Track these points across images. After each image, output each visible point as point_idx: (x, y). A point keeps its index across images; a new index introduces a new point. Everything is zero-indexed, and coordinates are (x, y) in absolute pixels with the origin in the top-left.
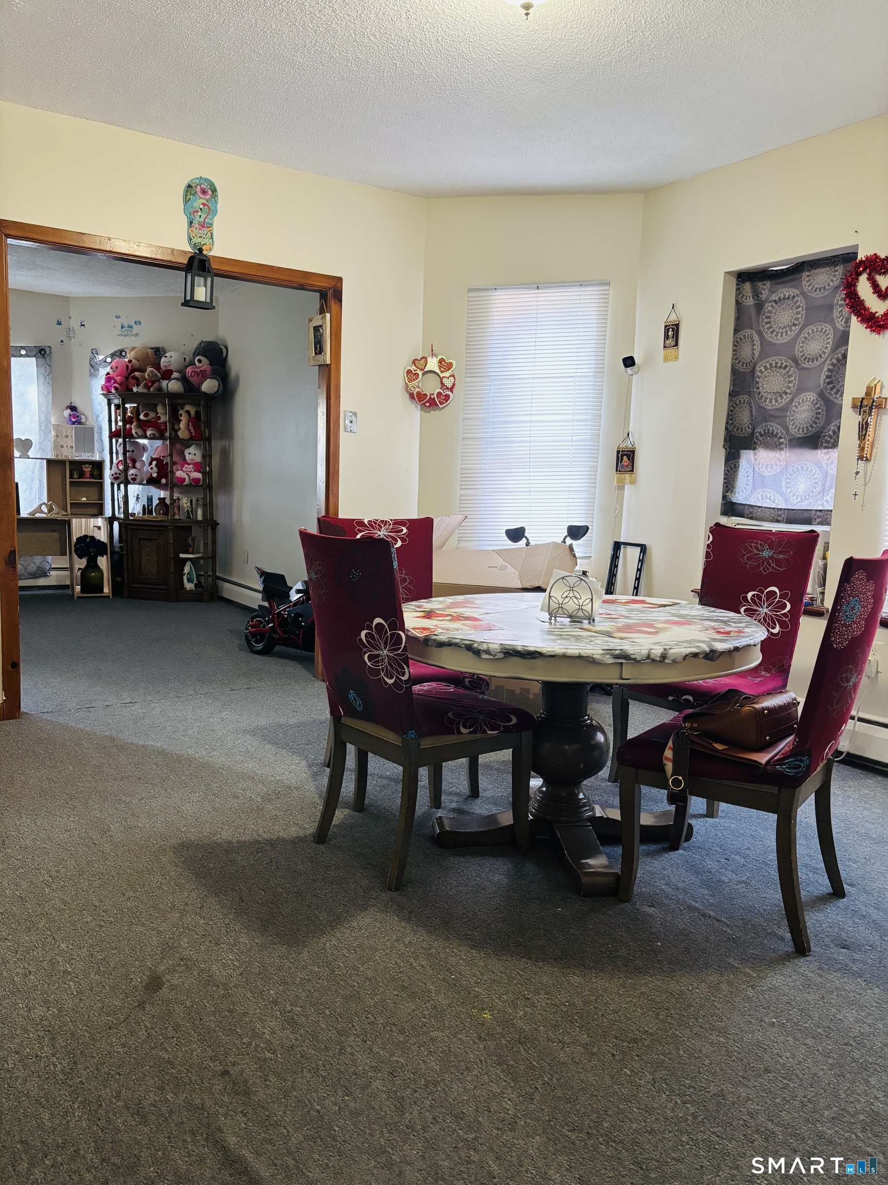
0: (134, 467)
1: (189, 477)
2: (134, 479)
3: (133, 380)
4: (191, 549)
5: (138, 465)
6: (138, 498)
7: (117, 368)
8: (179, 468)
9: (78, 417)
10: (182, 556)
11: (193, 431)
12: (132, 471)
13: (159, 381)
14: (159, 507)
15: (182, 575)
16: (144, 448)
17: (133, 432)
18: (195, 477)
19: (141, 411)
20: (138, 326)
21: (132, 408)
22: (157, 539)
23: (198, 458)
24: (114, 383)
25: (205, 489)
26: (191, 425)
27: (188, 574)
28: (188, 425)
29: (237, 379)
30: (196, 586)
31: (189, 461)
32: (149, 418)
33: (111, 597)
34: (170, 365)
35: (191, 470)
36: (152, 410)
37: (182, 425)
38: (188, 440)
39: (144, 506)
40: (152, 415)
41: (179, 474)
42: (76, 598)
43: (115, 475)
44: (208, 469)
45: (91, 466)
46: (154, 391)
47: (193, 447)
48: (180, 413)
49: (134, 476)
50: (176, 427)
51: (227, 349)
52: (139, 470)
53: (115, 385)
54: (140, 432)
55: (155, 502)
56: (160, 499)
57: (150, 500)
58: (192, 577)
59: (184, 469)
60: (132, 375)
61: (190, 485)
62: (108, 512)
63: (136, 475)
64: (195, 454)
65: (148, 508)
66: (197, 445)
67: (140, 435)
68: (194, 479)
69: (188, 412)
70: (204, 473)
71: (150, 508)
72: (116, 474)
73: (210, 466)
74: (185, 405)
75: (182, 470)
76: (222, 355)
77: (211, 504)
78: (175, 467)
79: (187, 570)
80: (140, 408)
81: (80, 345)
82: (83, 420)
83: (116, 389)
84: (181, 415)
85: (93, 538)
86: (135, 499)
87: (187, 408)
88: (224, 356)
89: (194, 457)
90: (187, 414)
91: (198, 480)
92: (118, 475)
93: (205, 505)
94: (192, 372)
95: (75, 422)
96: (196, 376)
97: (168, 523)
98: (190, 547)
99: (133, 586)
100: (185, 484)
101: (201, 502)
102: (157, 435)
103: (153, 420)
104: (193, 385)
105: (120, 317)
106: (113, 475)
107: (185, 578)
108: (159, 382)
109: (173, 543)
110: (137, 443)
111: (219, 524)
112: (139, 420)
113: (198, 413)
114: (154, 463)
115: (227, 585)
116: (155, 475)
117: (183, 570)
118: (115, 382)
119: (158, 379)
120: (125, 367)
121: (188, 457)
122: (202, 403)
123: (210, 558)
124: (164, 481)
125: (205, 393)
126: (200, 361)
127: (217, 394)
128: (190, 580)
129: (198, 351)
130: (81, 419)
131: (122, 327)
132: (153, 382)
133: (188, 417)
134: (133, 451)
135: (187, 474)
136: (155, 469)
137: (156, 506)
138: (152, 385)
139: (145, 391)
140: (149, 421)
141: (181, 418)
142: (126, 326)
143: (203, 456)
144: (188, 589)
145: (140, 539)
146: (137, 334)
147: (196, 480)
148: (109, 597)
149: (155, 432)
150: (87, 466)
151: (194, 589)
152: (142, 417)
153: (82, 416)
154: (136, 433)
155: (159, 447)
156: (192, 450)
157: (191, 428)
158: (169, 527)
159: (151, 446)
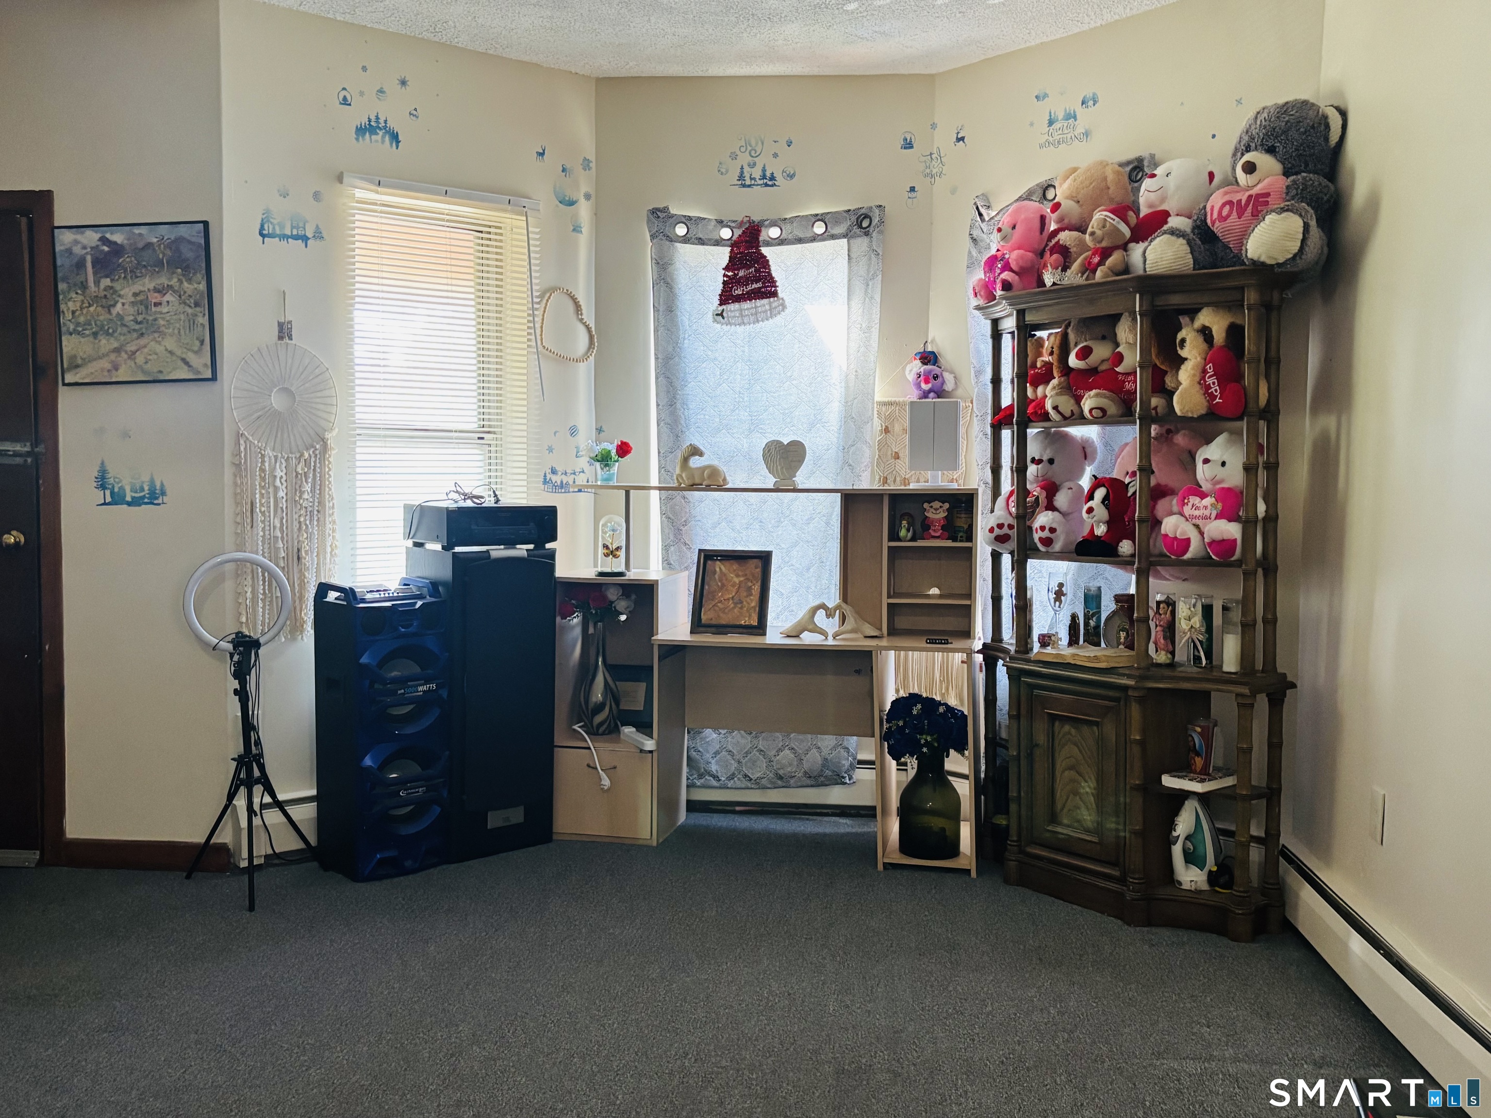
0: (1051, 507)
1: (1202, 534)
2: (1047, 542)
3: (1055, 256)
4: (1199, 762)
5: (1062, 499)
6: (1059, 594)
7: (1014, 227)
8: (1175, 509)
9: (936, 378)
10: (1168, 781)
11: (1215, 389)
12: (1043, 519)
13: (1125, 247)
14: (1117, 621)
15: (1169, 842)
16: (1085, 451)
17: (1049, 406)
18: (1218, 536)
19: (1072, 344)
20: (1092, 109)
21: (1052, 338)
22: (1097, 724)
23: (1234, 477)
24: (1003, 270)
25: (1249, 575)
26: (1211, 372)
27: (1188, 838)
28: (1204, 371)
29: (1374, 204)
30: (1212, 878)
31: (1206, 486)
32: (1093, 359)
33: (974, 874)
34: (1163, 200)
35: (1207, 513)
36: (1104, 338)
37: (1186, 375)
38: (1201, 418)
39: (1074, 617)
40: (1101, 352)
41: (1171, 525)
42: (880, 867)
43: (997, 531)
44: (1261, 508)
45: (947, 505)
46: (1106, 275)
47: (1220, 440)
48: (1180, 336)
49: (1046, 534)
50: (1169, 382)
51: (1343, 114)
52: (1064, 514)
53: (1006, 275)
54: (1067, 404)
55: (1108, 606)
56: (1118, 598)
57: (1092, 599)
58: (1200, 850)
59: (1187, 510)
60: (1054, 242)
61: (1203, 562)
62: (982, 633)
63: (1052, 530)
64: (1223, 464)
65: (1086, 624)
66: (1232, 432)
67: (1068, 414)
68: (1213, 543)
69: (1206, 333)
70: (1249, 524)
71: (1092, 623)
72: (1000, 526)
73: (1271, 498)
74: (1198, 310)
75: (1182, 514)
76: (1327, 139)
77: (1271, 622)
78: (1162, 505)
79: (1184, 824)
80: (1072, 337)
81: (953, 191)
82: (949, 386)
83: (1007, 286)
84: (1183, 341)
85: (930, 704)
86: (1052, 596)
87: (1205, 317)
88: (1334, 138)
89: (1221, 473)
90: (1201, 339)
91: (1230, 544)
92: (1005, 530)
93: (1247, 627)
94: (1224, 205)
95: (930, 391)
96: (1235, 214)
97: (1129, 676)
98: (1198, 754)
99: (1030, 850)
100: (1188, 556)
101: (1236, 615)
102: (1113, 409)
103: (1104, 367)
104: (1226, 247)
105: (1046, 96)
106: (991, 530)
107: (1177, 851)
108: (1126, 250)
109: (1142, 743)
110: (1066, 437)
111: (1293, 686)
112: (1067, 370)
113: (1235, 332)
114: (1100, 493)
115: (1308, 895)
116: (1101, 530)
117: (1171, 825)
118: (1007, 267)
119: (1121, 242)
120: (1037, 224)
121: (1202, 473)
122: (1251, 296)
123: (1259, 797)
124: (1125, 547)
125: (1259, 267)
126: (1250, 168)
127: (1301, 264)
128: (1192, 858)
129: (1246, 138)
130: (943, 382)
131: (1051, 123)
132: (1105, 254)
133: (1204, 346)
134: (1051, 461)
135: (1197, 526)
136: (1101, 513)
137: (1108, 619)
138: (1101, 263)
139: (1080, 280)
140: (1093, 371)
141: (1184, 353)
142: (1061, 117)
143: (1249, 469)
144: (1187, 886)
145: (1053, 718)
146: (1087, 134)
147: (1224, 546)
148: (968, 872)
149: (1104, 402)
150: (936, 504)
151: (1205, 887)
152: (1073, 361)
153: (946, 375)
154: (1055, 408)
155: (1126, 444)
156: (1215, 450)
157: (1210, 381)
158: (1130, 693)
159: (1106, 444)
